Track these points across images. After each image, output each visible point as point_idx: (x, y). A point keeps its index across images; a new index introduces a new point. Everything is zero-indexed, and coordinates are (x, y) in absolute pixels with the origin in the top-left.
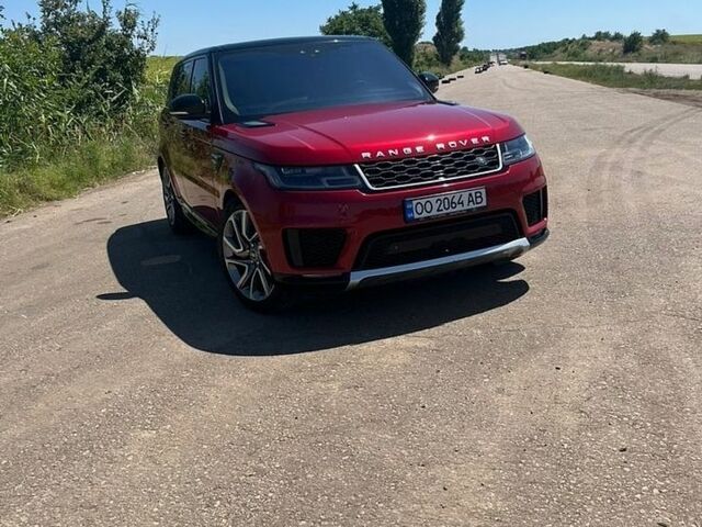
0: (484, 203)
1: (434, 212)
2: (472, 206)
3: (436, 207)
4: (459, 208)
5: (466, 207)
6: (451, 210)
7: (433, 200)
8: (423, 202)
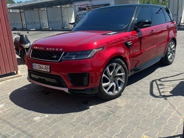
0: (49, 71)
1: (37, 69)
2: (45, 70)
3: (38, 67)
4: (42, 70)
5: (44, 70)
6: (40, 69)
7: (37, 65)
8: (35, 64)
